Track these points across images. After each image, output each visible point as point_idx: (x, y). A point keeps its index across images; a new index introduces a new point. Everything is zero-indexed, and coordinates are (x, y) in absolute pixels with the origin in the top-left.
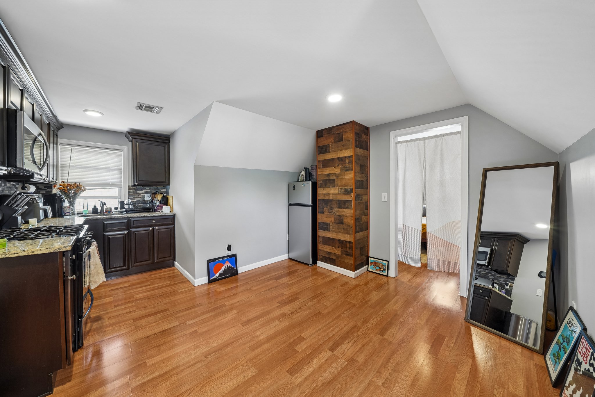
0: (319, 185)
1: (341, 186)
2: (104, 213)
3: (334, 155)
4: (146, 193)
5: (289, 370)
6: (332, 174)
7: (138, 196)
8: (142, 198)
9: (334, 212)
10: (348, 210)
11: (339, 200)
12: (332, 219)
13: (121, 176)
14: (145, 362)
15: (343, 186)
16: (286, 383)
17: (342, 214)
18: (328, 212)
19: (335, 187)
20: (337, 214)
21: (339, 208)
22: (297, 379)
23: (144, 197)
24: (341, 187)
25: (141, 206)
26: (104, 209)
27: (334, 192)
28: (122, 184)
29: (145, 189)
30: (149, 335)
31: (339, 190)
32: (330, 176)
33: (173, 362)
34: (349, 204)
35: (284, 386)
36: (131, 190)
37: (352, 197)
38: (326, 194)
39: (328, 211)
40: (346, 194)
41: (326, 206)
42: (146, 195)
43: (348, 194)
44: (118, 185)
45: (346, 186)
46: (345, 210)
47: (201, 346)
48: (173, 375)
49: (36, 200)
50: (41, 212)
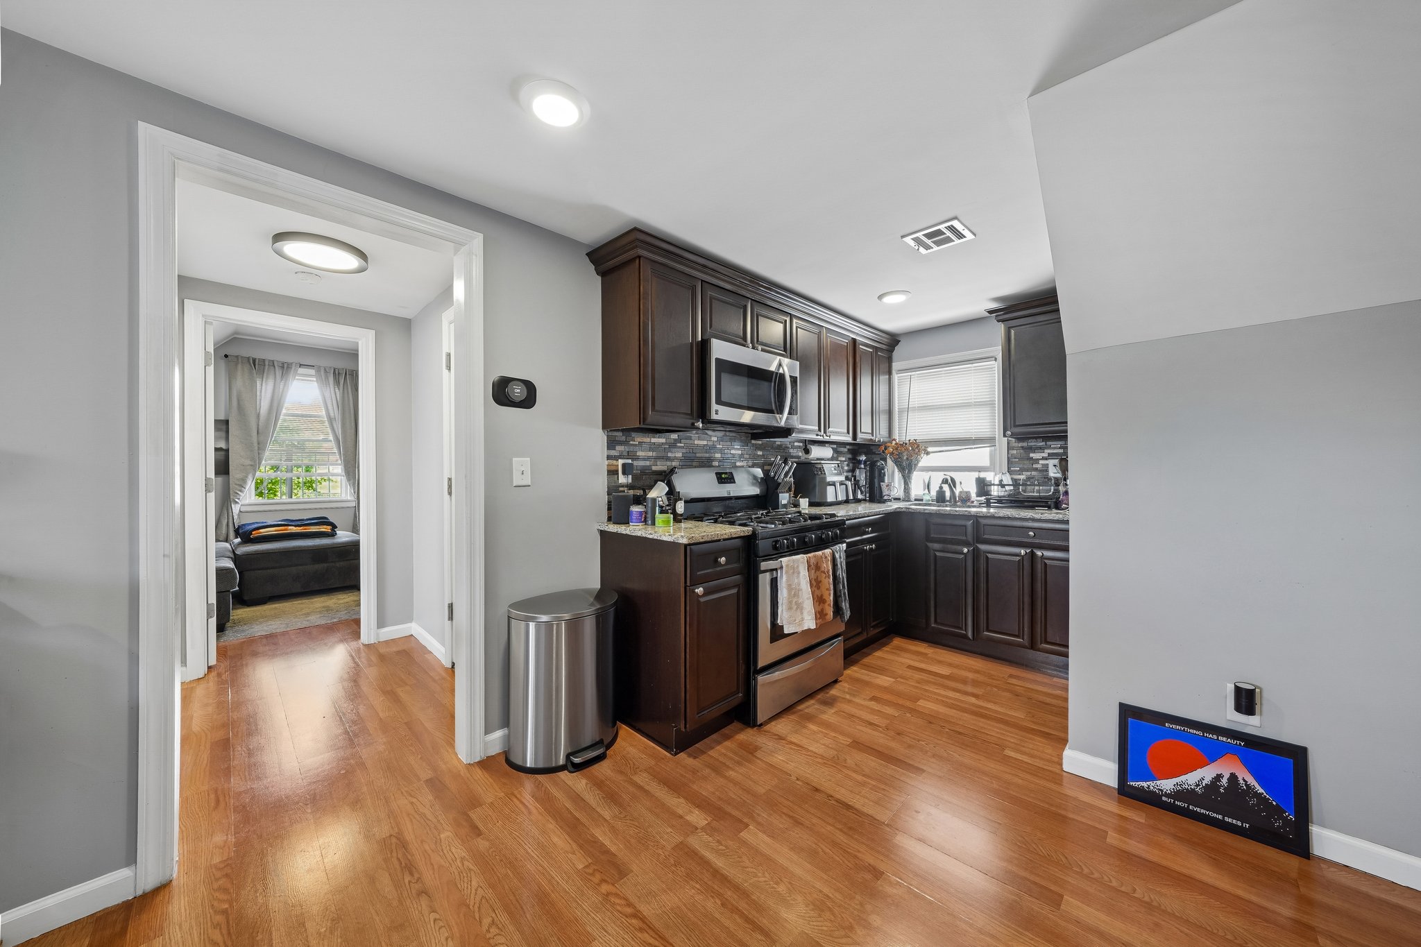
2: (956, 502)
4: (1051, 456)
7: (1030, 466)
8: (1040, 471)
13: (992, 416)
14: (747, 826)
23: (1045, 469)
25: (1034, 492)
26: (957, 494)
28: (997, 436)
29: (1049, 447)
30: (822, 788)
33: (756, 876)
36: (1015, 452)
42: (1051, 462)
44: (990, 441)
47: (828, 915)
48: (720, 895)
49: (821, 470)
50: (830, 490)
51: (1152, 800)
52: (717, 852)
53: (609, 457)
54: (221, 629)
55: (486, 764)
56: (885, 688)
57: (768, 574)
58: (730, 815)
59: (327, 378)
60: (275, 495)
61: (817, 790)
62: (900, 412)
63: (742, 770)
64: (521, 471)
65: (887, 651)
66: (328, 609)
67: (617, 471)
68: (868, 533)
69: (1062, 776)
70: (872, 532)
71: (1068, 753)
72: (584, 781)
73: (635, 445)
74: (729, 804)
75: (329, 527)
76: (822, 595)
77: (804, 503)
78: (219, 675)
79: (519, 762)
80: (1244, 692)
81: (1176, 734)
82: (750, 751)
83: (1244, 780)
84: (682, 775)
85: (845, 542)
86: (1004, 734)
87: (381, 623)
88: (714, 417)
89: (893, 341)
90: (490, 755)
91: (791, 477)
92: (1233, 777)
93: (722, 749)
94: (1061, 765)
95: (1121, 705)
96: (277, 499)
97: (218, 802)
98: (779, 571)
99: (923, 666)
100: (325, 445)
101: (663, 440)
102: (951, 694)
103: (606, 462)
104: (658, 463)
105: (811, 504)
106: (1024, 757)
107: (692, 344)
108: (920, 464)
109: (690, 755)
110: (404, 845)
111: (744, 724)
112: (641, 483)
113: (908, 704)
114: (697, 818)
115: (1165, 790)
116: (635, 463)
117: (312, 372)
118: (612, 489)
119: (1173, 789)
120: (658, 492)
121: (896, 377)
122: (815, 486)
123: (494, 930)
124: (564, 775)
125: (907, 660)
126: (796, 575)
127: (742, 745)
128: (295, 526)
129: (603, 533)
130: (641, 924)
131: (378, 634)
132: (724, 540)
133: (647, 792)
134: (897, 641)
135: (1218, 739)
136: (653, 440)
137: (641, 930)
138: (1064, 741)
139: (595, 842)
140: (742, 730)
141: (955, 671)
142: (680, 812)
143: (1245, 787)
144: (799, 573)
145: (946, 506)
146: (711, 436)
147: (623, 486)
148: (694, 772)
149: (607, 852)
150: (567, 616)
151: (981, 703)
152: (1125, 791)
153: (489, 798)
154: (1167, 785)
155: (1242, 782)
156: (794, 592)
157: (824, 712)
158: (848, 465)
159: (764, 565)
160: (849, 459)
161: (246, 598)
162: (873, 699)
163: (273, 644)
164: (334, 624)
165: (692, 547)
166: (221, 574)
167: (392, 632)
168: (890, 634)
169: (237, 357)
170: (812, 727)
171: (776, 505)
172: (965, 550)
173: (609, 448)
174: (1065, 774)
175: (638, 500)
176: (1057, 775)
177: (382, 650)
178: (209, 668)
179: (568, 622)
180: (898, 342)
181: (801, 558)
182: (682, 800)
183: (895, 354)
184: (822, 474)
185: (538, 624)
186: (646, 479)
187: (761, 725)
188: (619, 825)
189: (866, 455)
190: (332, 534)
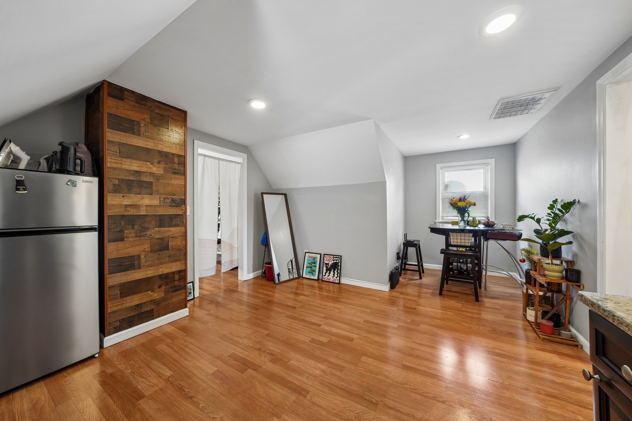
0: (111, 187)
1: (165, 194)
3: (151, 144)
6: (146, 174)
9: (150, 235)
10: (177, 228)
11: (159, 215)
12: (146, 247)
15: (169, 194)
17: (166, 235)
18: (136, 236)
19: (152, 194)
20: (157, 236)
21: (160, 226)
24: (165, 196)
27: (150, 202)
31: (160, 200)
32: (140, 175)
34: (178, 220)
37: (183, 210)
38: (130, 205)
39: (134, 235)
40: (173, 206)
41: (131, 226)
43: (177, 206)
45: (175, 195)
46: (171, 229)
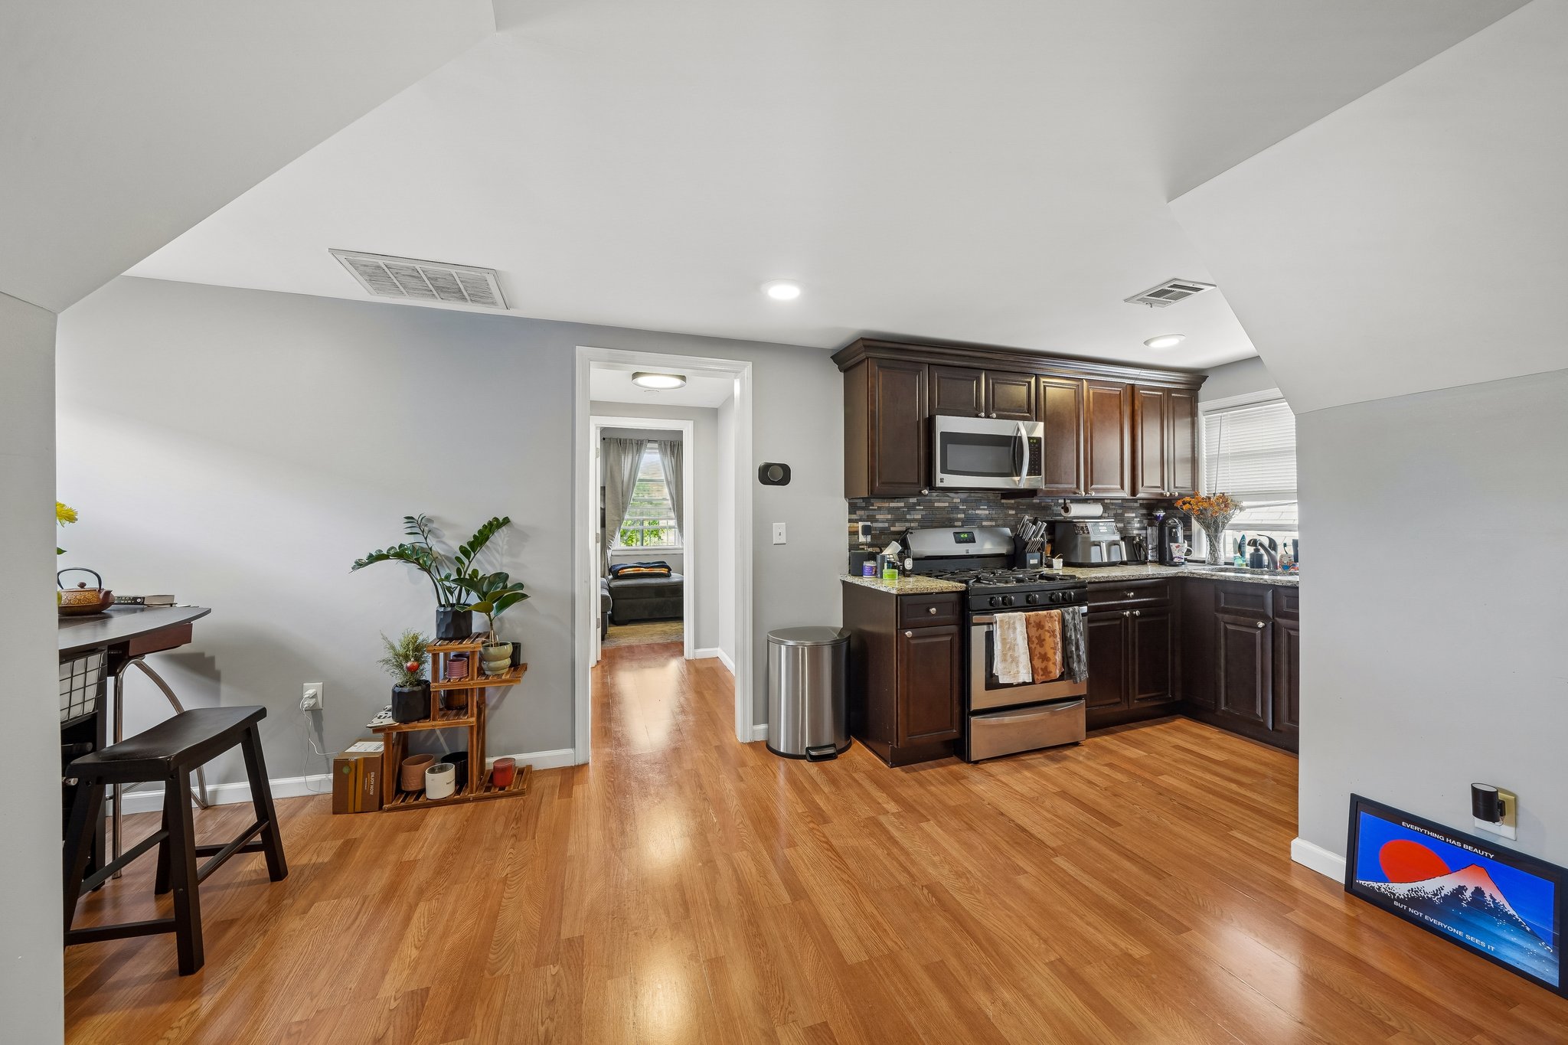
2: (1275, 567)
5: (829, 1029)
14: (928, 820)
16: (790, 1009)
22: (790, 1034)
26: (1277, 558)
30: (1008, 814)
33: (920, 847)
35: (786, 1002)
47: (964, 880)
48: (887, 849)
49: (1085, 530)
50: (1094, 550)
51: (1383, 903)
52: (898, 829)
53: (850, 521)
54: (603, 639)
55: (753, 745)
56: (1130, 759)
57: (985, 626)
58: (918, 811)
59: (666, 449)
60: (632, 542)
61: (1002, 814)
62: (1210, 460)
63: (943, 788)
64: (779, 532)
65: (1159, 729)
66: (665, 633)
67: (858, 532)
68: (1129, 598)
69: (1290, 864)
70: (1133, 598)
71: (1296, 843)
72: (816, 769)
73: (875, 510)
74: (921, 806)
75: (667, 570)
76: (1046, 654)
77: (1058, 563)
78: (603, 667)
79: (775, 747)
80: (1481, 794)
81: (1413, 835)
82: (958, 778)
83: (1491, 896)
84: (891, 781)
85: (1086, 605)
86: (1244, 819)
87: (697, 646)
88: (939, 484)
89: (1195, 380)
90: (757, 740)
91: (1042, 536)
92: (1478, 892)
93: (932, 773)
94: (1290, 853)
95: (1353, 796)
96: (634, 546)
97: (606, 734)
98: (994, 625)
99: (1195, 748)
100: (665, 502)
101: (902, 504)
102: (1208, 777)
103: (848, 525)
104: (897, 524)
105: (1066, 564)
106: (1251, 840)
107: (918, 422)
108: (1232, 521)
109: (903, 770)
110: (698, 776)
111: (962, 759)
112: (879, 542)
113: (1147, 776)
114: (892, 807)
115: (1397, 895)
116: (875, 525)
117: (656, 445)
118: (853, 547)
119: (1407, 895)
120: (892, 550)
121: (1203, 420)
122: (1076, 546)
123: (741, 826)
124: (803, 762)
125: (1178, 740)
126: (1011, 631)
127: (951, 773)
128: (645, 568)
129: (844, 583)
130: (829, 847)
131: (695, 653)
132: (937, 593)
133: (860, 785)
134: (1181, 722)
135: (1462, 847)
136: (892, 505)
137: (827, 850)
138: (1293, 829)
139: (813, 802)
140: (957, 763)
141: (1234, 759)
142: (880, 801)
143: (1492, 905)
144: (1015, 629)
145: (1262, 574)
146: (953, 498)
147: (863, 545)
148: (902, 781)
149: (820, 809)
150: (808, 643)
151: (1242, 791)
152: (1350, 887)
153: (751, 763)
154: (1401, 889)
155: (1489, 898)
156: (1010, 647)
157: (1047, 765)
158: (1139, 522)
159: (976, 618)
160: (1143, 515)
161: (616, 619)
162: (1110, 765)
163: (632, 653)
164: (668, 643)
165: (902, 597)
166: (604, 598)
167: (705, 653)
168: (1176, 714)
169: (610, 439)
170: (1027, 774)
171: (1023, 564)
172: (1261, 625)
173: (850, 513)
174: (1292, 863)
175: (872, 557)
176: (1286, 864)
177: (698, 665)
178: (598, 662)
179: (811, 648)
180: (1205, 378)
181: (1019, 617)
182: (885, 795)
183: (1202, 392)
184: (1084, 533)
185: (788, 647)
186: (880, 540)
187: (976, 762)
188: (832, 797)
189: (1165, 509)
190: (668, 576)
